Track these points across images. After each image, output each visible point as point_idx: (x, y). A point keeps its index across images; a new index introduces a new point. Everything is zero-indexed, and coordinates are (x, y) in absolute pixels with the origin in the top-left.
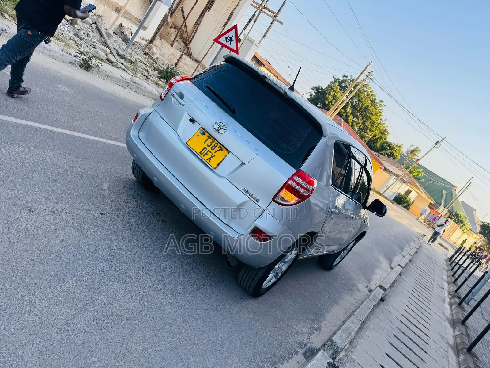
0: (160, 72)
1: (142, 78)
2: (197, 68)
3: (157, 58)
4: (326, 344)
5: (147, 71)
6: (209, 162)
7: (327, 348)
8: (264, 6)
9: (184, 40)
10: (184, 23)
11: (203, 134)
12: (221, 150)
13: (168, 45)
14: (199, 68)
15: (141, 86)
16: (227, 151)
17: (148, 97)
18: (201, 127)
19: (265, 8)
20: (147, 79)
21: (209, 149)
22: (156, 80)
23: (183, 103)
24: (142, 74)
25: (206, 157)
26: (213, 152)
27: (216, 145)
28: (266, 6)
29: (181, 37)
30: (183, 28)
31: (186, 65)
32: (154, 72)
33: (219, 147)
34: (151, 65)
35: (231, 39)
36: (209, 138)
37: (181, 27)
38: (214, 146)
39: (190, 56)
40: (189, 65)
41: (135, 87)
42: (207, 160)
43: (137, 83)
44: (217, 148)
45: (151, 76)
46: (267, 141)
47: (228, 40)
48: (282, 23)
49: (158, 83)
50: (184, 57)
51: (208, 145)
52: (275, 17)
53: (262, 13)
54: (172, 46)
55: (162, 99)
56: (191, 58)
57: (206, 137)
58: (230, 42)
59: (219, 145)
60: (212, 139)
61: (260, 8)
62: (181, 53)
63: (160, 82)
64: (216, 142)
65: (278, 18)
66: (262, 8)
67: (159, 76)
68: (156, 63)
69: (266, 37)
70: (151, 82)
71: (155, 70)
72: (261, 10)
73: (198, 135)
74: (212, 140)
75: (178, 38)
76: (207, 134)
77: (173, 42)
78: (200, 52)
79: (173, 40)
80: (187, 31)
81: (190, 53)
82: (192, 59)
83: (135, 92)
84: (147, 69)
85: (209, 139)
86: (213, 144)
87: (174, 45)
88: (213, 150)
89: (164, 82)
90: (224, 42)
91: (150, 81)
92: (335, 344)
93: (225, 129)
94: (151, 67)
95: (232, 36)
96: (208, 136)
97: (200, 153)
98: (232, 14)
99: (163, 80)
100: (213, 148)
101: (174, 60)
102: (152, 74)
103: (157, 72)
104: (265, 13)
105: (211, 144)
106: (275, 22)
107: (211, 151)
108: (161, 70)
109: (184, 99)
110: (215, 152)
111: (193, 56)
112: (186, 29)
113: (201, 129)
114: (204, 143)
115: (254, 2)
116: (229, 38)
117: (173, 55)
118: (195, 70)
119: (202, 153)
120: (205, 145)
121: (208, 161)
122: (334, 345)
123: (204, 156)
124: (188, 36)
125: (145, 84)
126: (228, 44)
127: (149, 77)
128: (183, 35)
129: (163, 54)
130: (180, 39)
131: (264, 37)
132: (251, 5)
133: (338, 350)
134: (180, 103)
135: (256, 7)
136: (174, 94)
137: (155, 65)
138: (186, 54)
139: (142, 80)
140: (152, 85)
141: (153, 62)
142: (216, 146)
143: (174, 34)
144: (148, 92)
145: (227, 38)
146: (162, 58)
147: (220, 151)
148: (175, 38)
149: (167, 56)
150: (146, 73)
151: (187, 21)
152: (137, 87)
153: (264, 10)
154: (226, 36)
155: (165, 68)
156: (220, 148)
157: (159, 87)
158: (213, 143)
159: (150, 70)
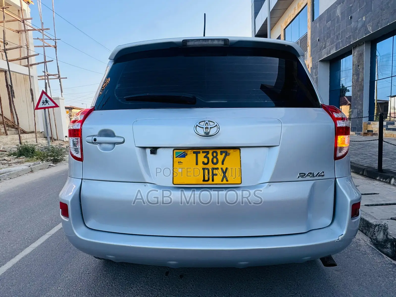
0: (14, 154)
1: (5, 167)
2: (36, 136)
3: (3, 148)
4: (375, 231)
5: (5, 160)
6: (227, 181)
7: (377, 233)
8: (47, 74)
9: (13, 127)
10: (4, 118)
11: (184, 156)
12: (227, 154)
13: (4, 136)
14: (37, 135)
15: (11, 172)
16: (235, 150)
17: (23, 174)
18: (173, 149)
19: (49, 75)
20: (10, 165)
21: (210, 166)
22: (16, 160)
23: (122, 140)
24: (3, 164)
25: (218, 179)
26: (219, 165)
27: (215, 154)
28: (49, 74)
29: (8, 126)
30: (5, 120)
31: (27, 139)
32: (10, 157)
33: (221, 154)
34: (3, 155)
35: (47, 101)
36: (197, 153)
37: (3, 121)
38: (214, 157)
39: (25, 132)
40: (29, 138)
41: (7, 176)
42: (222, 181)
43: (6, 172)
44: (220, 158)
45: (10, 161)
46: (266, 101)
47: (45, 103)
48: (66, 78)
49: (20, 161)
50: (21, 135)
51: (204, 163)
52: (59, 77)
53: (50, 80)
54: (7, 135)
55: (81, 160)
56: (26, 133)
57: (191, 156)
58: (47, 103)
59: (219, 151)
60: (201, 152)
61: (46, 77)
62: (18, 135)
63: (21, 160)
64: (211, 152)
65: (61, 77)
66: (47, 77)
67: (16, 157)
68: (6, 151)
69: (63, 91)
70: (15, 164)
71: (9, 155)
72: (48, 79)
73: (179, 162)
74: (203, 152)
75: (7, 128)
76: (189, 152)
77: (6, 132)
78: (29, 126)
79: (5, 132)
80: (9, 120)
81: (23, 131)
82: (28, 133)
83: (11, 179)
84: (3, 159)
85: (199, 155)
86: (210, 156)
87: (8, 134)
88: (217, 163)
89: (24, 158)
90: (44, 106)
91: (13, 164)
92: (380, 225)
93: (216, 125)
94: (5, 155)
95: (46, 99)
96: (194, 153)
97: (204, 180)
98: (31, 90)
99: (21, 157)
100: (215, 160)
101: (17, 141)
102: (10, 159)
103: (12, 156)
104: (51, 79)
105: (208, 159)
106: (62, 80)
107: (215, 166)
108: (14, 153)
109: (116, 135)
110: (223, 164)
111: (27, 131)
112: (8, 119)
113: (175, 151)
114: (197, 164)
115: (39, 77)
116: (44, 101)
117: (13, 139)
118: (36, 137)
119: (206, 179)
120: (201, 165)
121: (225, 181)
122: (381, 227)
123: (213, 180)
124: (12, 123)
125: (12, 169)
126: (47, 105)
127: (10, 162)
128: (9, 124)
129: (6, 143)
130: (9, 128)
131: (62, 92)
132: (39, 79)
133: (385, 227)
134: (114, 144)
135: (43, 79)
136: (95, 140)
137: (6, 153)
138: (21, 134)
139: (6, 168)
140: (17, 166)
141: (3, 152)
142: (217, 155)
143: (3, 127)
144: (20, 171)
145: (43, 102)
146: (8, 146)
147: (227, 157)
148: (5, 129)
149: (9, 143)
150: (5, 162)
151: (4, 115)
152: (8, 175)
153: (49, 77)
154: (42, 101)
155: (16, 149)
156: (224, 154)
157: (23, 163)
158: (208, 156)
159: (6, 158)
